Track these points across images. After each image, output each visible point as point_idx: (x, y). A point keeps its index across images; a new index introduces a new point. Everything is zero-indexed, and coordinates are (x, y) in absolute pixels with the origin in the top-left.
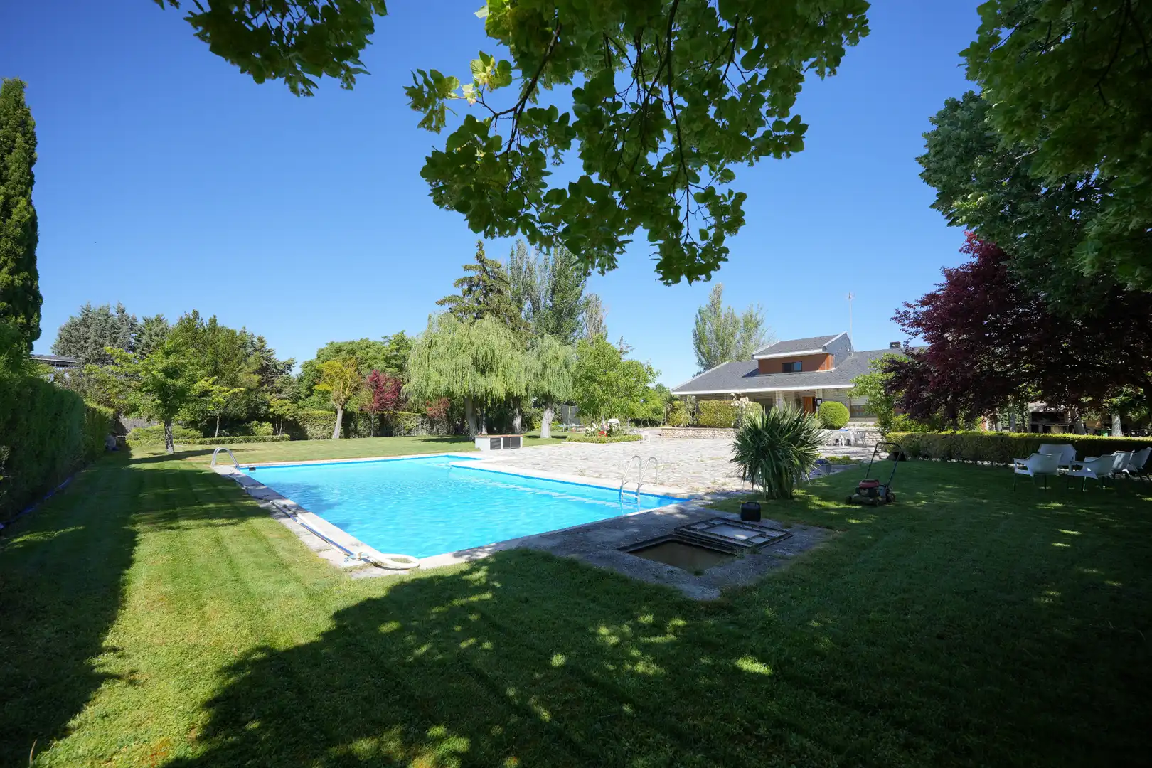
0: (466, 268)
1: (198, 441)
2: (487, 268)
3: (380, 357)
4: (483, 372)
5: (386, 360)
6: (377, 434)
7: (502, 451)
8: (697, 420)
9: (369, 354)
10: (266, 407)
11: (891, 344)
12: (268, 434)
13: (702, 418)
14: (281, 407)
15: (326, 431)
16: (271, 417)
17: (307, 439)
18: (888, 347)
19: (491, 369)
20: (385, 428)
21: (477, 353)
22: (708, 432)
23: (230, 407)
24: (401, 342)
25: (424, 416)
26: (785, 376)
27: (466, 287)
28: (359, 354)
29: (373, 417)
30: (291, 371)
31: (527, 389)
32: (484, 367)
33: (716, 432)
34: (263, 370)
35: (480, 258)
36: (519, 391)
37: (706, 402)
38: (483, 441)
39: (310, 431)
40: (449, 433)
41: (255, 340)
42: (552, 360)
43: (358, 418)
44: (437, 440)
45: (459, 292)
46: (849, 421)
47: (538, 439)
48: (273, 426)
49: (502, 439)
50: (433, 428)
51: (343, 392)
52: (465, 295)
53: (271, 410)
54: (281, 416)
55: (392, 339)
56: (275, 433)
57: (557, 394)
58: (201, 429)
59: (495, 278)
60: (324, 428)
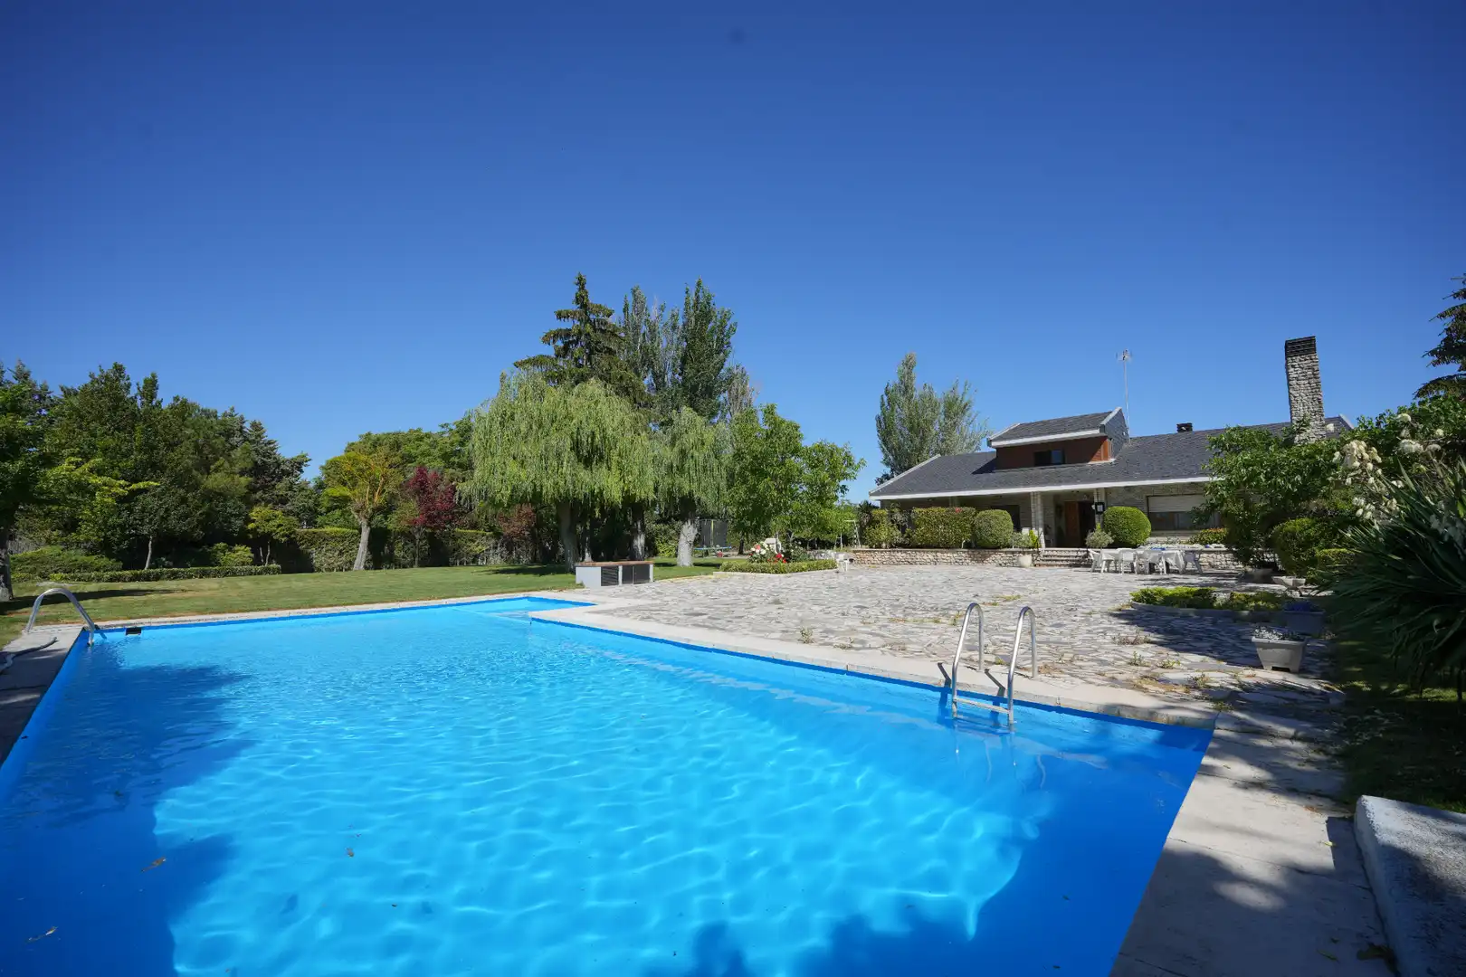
0: (560, 316)
1: (107, 575)
2: (591, 317)
3: (436, 452)
4: (587, 463)
5: (445, 457)
6: (424, 563)
7: (621, 587)
8: (909, 536)
9: (420, 448)
10: (241, 522)
11: (1180, 427)
12: (243, 564)
13: (917, 535)
14: (268, 521)
15: (343, 558)
16: (251, 536)
17: (312, 571)
18: (1174, 430)
19: (601, 457)
20: (439, 553)
21: (578, 434)
22: (929, 556)
23: (172, 522)
24: (465, 431)
25: (497, 535)
26: (1037, 471)
27: (560, 344)
28: (405, 449)
29: (417, 536)
30: (302, 471)
31: (656, 490)
32: (590, 455)
33: (939, 554)
34: (258, 470)
35: (581, 300)
36: (644, 492)
37: (925, 510)
38: (589, 573)
39: (317, 558)
40: (534, 561)
41: (247, 426)
42: (694, 446)
43: (395, 538)
44: (517, 572)
45: (550, 351)
46: (1151, 535)
47: (674, 568)
48: (252, 552)
49: (621, 568)
50: (511, 553)
51: (370, 499)
52: (558, 355)
53: (251, 526)
54: (268, 535)
55: (454, 427)
56: (257, 561)
57: (703, 498)
58: (119, 556)
59: (603, 331)
60: (341, 553)
